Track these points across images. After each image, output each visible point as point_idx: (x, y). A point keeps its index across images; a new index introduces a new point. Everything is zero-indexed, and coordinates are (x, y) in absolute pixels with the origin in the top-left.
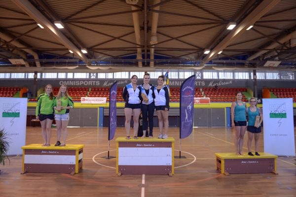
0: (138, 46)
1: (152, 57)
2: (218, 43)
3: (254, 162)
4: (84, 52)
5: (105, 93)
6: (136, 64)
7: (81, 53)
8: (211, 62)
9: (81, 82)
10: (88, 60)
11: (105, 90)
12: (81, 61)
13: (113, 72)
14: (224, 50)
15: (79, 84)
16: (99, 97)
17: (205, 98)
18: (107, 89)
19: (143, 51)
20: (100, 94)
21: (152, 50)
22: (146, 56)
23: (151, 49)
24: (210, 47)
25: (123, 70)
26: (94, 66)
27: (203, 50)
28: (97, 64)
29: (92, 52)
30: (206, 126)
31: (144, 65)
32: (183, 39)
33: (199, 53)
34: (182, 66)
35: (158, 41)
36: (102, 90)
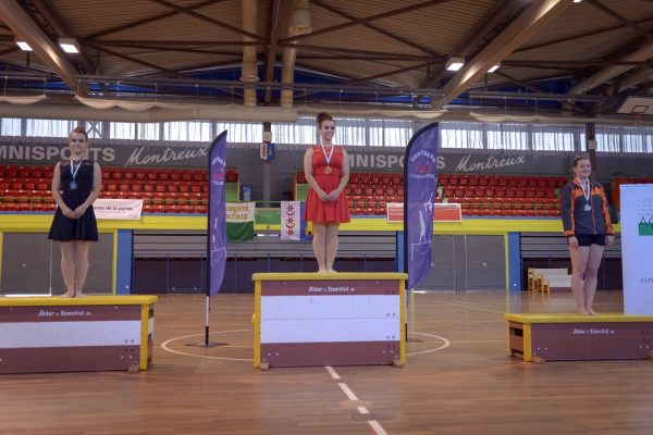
0: (247, 39)
1: (288, 78)
2: (489, 41)
3: (603, 331)
4: (70, 48)
5: (136, 187)
6: (238, 98)
7: (60, 52)
8: (464, 98)
9: (49, 149)
10: (80, 79)
11: (135, 177)
12: (54, 80)
13: (162, 121)
14: (504, 63)
15: (43, 156)
16: (115, 197)
17: (445, 204)
18: (140, 175)
19: (262, 56)
20: (118, 189)
21: (291, 55)
22: (270, 72)
23: (288, 49)
24: (465, 53)
25: (195, 114)
26: (97, 97)
27: (444, 59)
28: (108, 92)
29: (94, 52)
30: (450, 288)
31: (262, 100)
32: (384, 23)
33: (432, 67)
34: (380, 108)
35: (312, 25)
36: (123, 177)
